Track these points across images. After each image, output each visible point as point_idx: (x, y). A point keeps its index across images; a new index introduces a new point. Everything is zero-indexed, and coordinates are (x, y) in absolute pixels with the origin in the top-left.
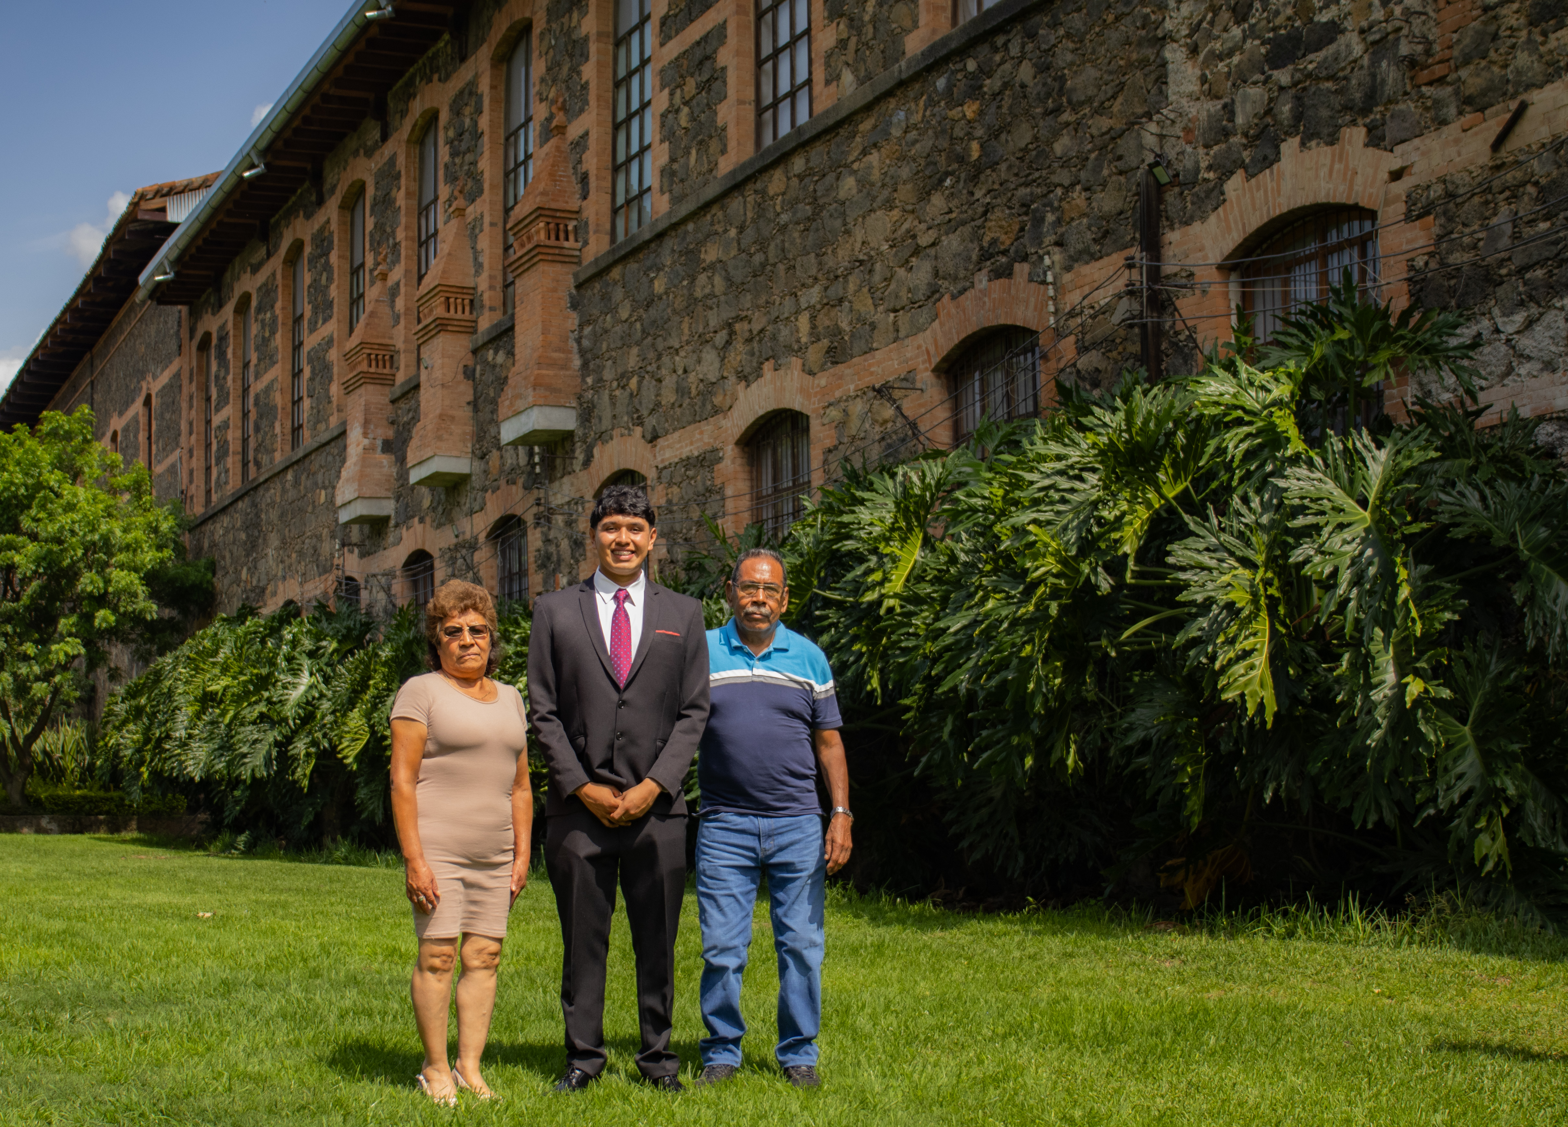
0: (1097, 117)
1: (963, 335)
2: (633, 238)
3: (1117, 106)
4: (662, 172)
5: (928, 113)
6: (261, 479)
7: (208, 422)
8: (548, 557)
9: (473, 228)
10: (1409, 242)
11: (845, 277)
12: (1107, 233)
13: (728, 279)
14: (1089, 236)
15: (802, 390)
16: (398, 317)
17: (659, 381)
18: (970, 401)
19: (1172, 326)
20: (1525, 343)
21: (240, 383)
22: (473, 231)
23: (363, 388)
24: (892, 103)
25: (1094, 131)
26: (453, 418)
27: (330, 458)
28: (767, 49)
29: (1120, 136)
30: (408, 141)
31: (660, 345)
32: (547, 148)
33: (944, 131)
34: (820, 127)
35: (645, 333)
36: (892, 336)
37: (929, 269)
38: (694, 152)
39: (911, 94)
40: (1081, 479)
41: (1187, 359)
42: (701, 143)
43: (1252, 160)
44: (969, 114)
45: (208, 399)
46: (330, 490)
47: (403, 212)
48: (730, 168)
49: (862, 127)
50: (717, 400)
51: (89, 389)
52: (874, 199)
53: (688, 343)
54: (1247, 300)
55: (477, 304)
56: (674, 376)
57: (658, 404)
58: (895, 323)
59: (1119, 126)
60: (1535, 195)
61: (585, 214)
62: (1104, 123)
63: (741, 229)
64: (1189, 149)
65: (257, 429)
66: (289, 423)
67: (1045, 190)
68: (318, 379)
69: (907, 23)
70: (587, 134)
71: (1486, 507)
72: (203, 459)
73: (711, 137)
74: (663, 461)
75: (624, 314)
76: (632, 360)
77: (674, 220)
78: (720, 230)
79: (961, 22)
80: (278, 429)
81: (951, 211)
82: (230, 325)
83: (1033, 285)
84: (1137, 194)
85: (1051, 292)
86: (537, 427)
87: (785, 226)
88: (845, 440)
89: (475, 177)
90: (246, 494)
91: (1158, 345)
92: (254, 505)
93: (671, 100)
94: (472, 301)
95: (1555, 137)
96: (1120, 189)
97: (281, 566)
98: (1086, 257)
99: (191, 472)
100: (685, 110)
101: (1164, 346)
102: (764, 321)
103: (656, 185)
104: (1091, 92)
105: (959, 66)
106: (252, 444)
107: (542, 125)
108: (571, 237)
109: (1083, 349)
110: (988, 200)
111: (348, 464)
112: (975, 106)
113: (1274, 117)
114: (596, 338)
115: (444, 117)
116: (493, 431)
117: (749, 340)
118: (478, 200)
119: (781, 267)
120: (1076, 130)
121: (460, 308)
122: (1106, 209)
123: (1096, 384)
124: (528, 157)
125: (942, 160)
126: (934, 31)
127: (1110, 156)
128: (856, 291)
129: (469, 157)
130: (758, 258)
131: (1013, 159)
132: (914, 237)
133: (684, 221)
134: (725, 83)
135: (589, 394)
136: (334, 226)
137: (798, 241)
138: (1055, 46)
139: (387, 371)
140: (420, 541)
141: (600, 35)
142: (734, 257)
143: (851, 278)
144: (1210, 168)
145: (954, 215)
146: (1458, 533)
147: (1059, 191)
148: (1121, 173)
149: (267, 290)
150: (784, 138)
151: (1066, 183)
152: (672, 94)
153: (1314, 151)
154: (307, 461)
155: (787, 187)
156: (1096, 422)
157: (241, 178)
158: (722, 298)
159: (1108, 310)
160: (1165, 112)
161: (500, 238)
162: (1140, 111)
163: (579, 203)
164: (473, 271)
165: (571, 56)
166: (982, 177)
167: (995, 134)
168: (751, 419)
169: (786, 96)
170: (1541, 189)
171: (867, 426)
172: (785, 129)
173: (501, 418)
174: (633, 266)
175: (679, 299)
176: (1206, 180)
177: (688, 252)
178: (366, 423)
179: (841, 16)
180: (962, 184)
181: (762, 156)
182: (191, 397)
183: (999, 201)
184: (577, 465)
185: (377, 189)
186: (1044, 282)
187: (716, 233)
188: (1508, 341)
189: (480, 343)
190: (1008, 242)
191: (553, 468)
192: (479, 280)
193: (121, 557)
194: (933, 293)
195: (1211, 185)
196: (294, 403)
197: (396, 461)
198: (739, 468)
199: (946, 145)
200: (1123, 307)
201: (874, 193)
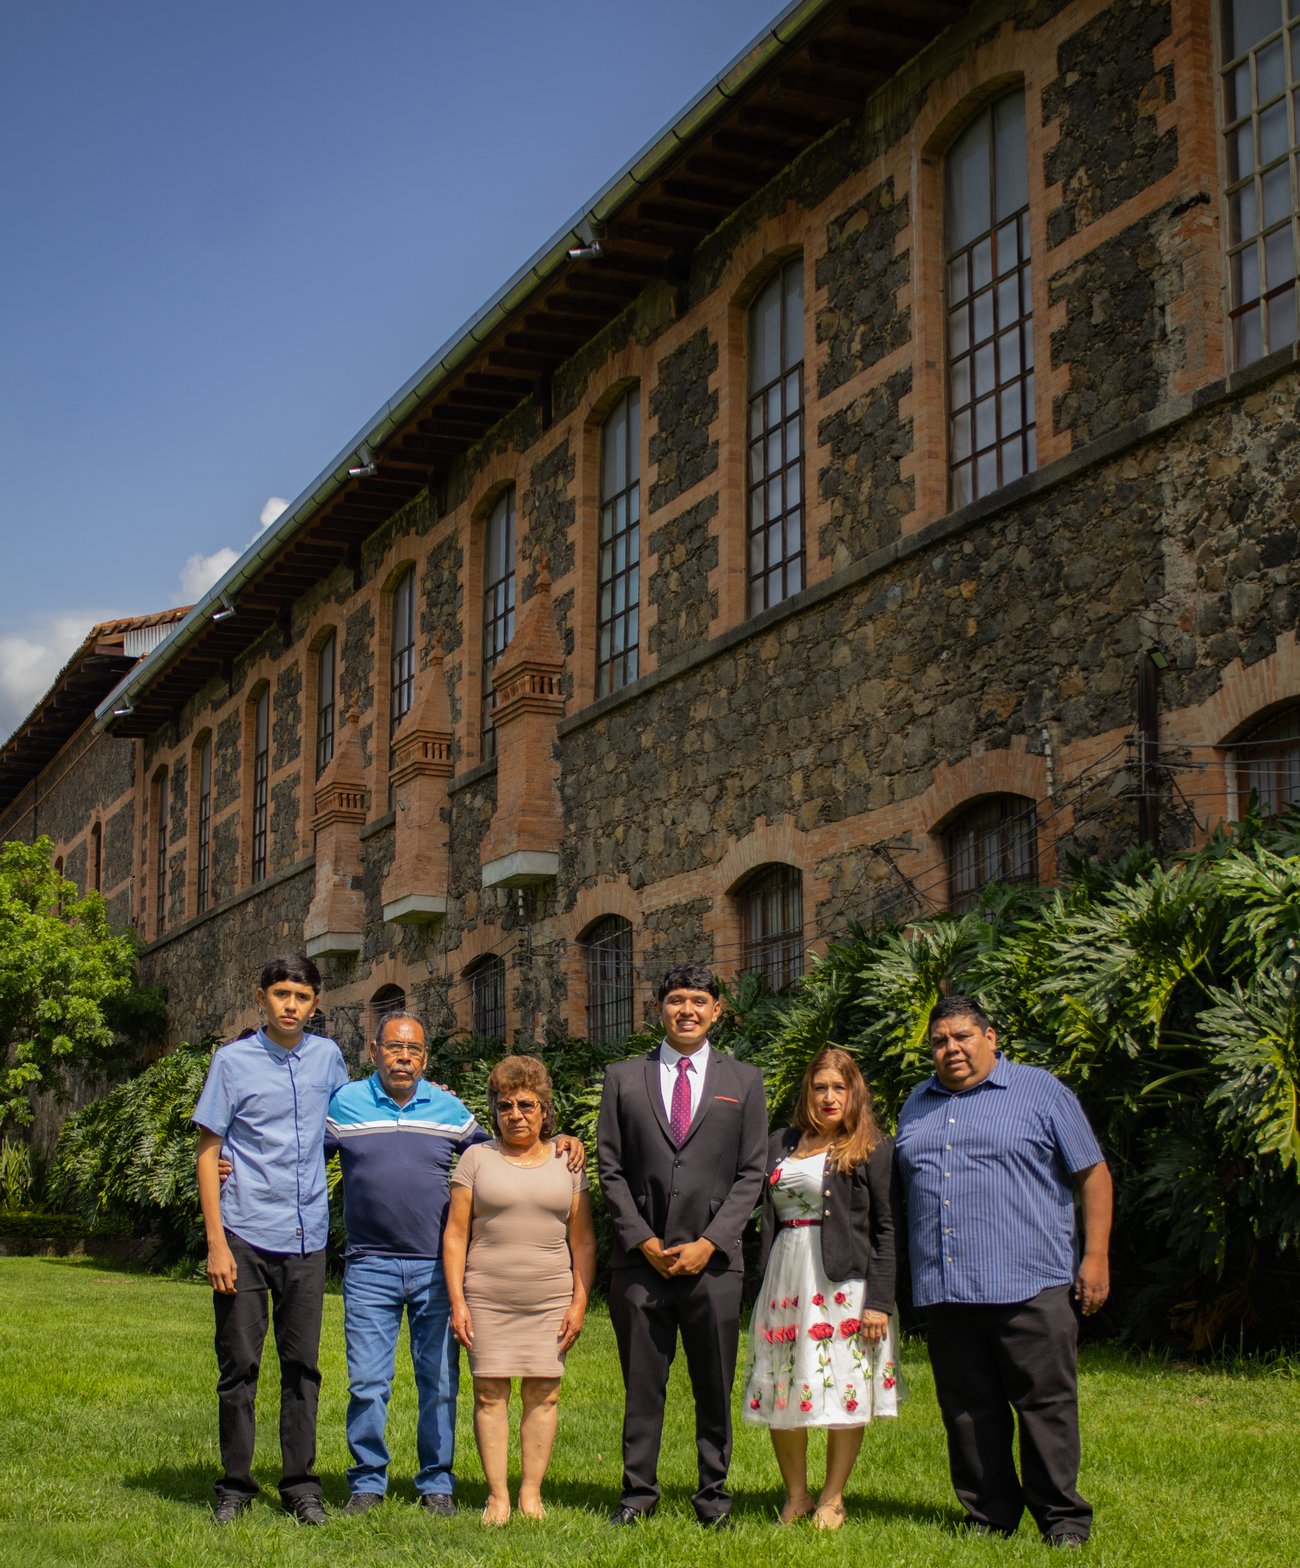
0: (1094, 602)
1: (960, 800)
2: (620, 694)
3: (1114, 594)
4: (651, 632)
5: (924, 590)
6: (220, 910)
7: (163, 852)
8: (527, 996)
9: (451, 677)
11: (840, 740)
12: (1104, 711)
13: (718, 737)
14: (1087, 713)
15: (794, 845)
16: (370, 758)
17: (647, 831)
18: (966, 865)
19: (1171, 801)
21: (197, 815)
22: (451, 679)
23: (334, 826)
24: (888, 579)
25: (1092, 616)
26: (429, 859)
27: (294, 892)
28: (758, 521)
29: (1118, 621)
30: (383, 589)
31: (647, 796)
32: (530, 603)
33: (940, 608)
34: (814, 599)
35: (631, 785)
36: (887, 798)
37: (925, 736)
38: (683, 615)
39: (907, 572)
40: (1109, 951)
41: (1185, 831)
42: (691, 606)
43: (1249, 650)
44: (966, 593)
45: (163, 829)
46: (293, 923)
47: (376, 657)
48: (722, 632)
49: (856, 600)
50: (707, 852)
51: (32, 815)
52: (869, 668)
53: (677, 795)
54: (1242, 780)
55: (454, 749)
56: (662, 827)
57: (645, 853)
58: (890, 786)
59: (1117, 612)
61: (569, 669)
62: (1102, 608)
63: (732, 690)
64: (1186, 637)
65: (216, 861)
66: (250, 856)
67: (1042, 668)
68: (283, 815)
69: (903, 505)
70: (572, 592)
72: (155, 888)
73: (701, 602)
74: (649, 907)
75: (610, 765)
76: (618, 809)
77: (663, 679)
78: (711, 690)
79: (956, 509)
80: (238, 862)
81: (947, 683)
82: (188, 759)
83: (1030, 756)
84: (1135, 676)
85: (1049, 764)
86: (521, 871)
87: (778, 689)
88: (839, 894)
89: (454, 627)
90: (203, 923)
91: (1156, 817)
92: (212, 935)
93: (660, 565)
94: (449, 746)
96: (1118, 671)
97: (240, 996)
98: (1084, 733)
99: (143, 900)
100: (675, 575)
101: (1161, 818)
102: (756, 777)
103: (644, 644)
104: (1088, 579)
105: (956, 548)
106: (211, 874)
107: (524, 581)
108: (555, 690)
109: (1081, 817)
110: (985, 675)
111: (317, 899)
112: (972, 586)
113: (1270, 612)
114: (580, 787)
115: (421, 568)
116: (472, 873)
117: (741, 796)
118: (457, 650)
119: (773, 728)
120: (1073, 613)
121: (437, 753)
122: (1104, 688)
123: (1094, 852)
124: (509, 610)
125: (938, 635)
126: (930, 514)
127: (1108, 640)
128: (851, 755)
129: (447, 609)
130: (749, 719)
131: (1009, 637)
132: (910, 706)
133: (673, 680)
134: (716, 551)
135: (573, 841)
136: (302, 667)
137: (791, 704)
138: (1051, 534)
139: (357, 810)
140: (390, 976)
141: (586, 499)
142: (725, 716)
143: (845, 742)
144: (1207, 655)
145: (950, 687)
147: (1057, 670)
148: (1118, 656)
149: (229, 727)
150: (777, 606)
151: (1064, 662)
152: (661, 559)
154: (269, 895)
155: (780, 653)
156: (1119, 896)
157: (211, 620)
158: (712, 755)
159: (1107, 783)
160: (1162, 601)
161: (478, 687)
162: (1137, 599)
163: (563, 657)
164: (450, 717)
165: (556, 518)
166: (979, 653)
167: (992, 613)
168: (742, 871)
169: (777, 566)
171: (862, 881)
172: (776, 598)
173: (483, 861)
174: (619, 720)
175: (667, 754)
176: (1203, 666)
177: (677, 709)
178: (337, 861)
179: (836, 495)
180: (958, 658)
181: (755, 622)
182: (145, 828)
183: (996, 676)
184: (559, 908)
185: (349, 634)
186: (1042, 754)
187: (706, 693)
189: (457, 787)
190: (1005, 715)
191: (534, 910)
192: (456, 726)
193: (77, 984)
194: (929, 759)
195: (1209, 671)
196: (255, 837)
197: (366, 897)
198: (728, 917)
199: (943, 621)
200: (1122, 781)
201: (869, 662)
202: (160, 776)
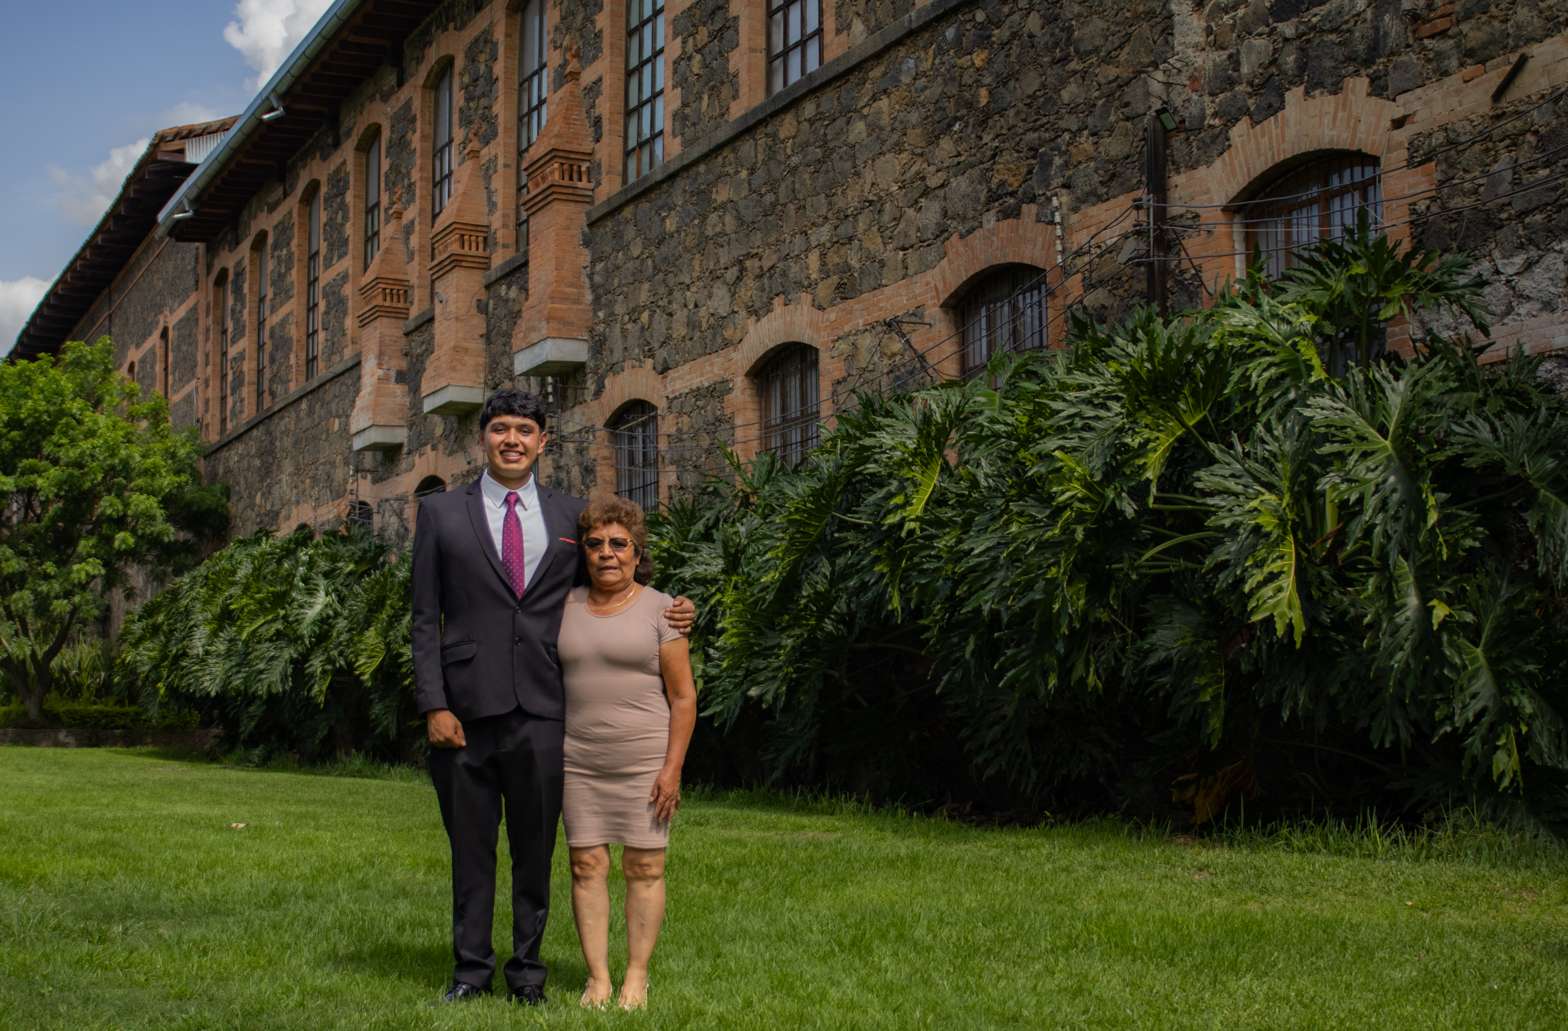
0: (1104, 66)
1: (971, 273)
2: (645, 178)
3: (1123, 56)
4: (675, 116)
5: (937, 61)
6: (276, 408)
7: (224, 354)
8: (559, 483)
9: (488, 169)
10: (1410, 187)
11: (855, 217)
12: (1113, 176)
13: (739, 218)
14: (1096, 178)
15: (811, 324)
16: (413, 253)
17: (670, 315)
18: (977, 337)
19: (1177, 266)
20: (1525, 284)
21: (255, 316)
22: (487, 172)
23: (378, 321)
24: (902, 51)
25: (1101, 79)
26: (466, 350)
27: (344, 388)
29: (1127, 84)
30: (424, 86)
31: (671, 280)
32: (560, 93)
33: (953, 79)
34: (830, 75)
35: (656, 270)
36: (901, 273)
37: (938, 209)
38: (706, 97)
39: (921, 43)
40: (1105, 408)
41: (1192, 296)
42: (712, 88)
43: (1257, 108)
44: (978, 63)
45: (224, 332)
46: (343, 419)
47: (418, 153)
48: (742, 113)
49: (871, 74)
50: (728, 334)
51: (107, 322)
52: (883, 142)
53: (699, 279)
54: (1249, 239)
55: (490, 241)
56: (685, 310)
57: (669, 337)
58: (903, 261)
59: (1126, 74)
60: (1534, 143)
61: (597, 157)
62: (1111, 72)
63: (752, 171)
64: (1195, 97)
65: (272, 360)
66: (304, 355)
67: (1052, 135)
68: (333, 313)
70: (600, 80)
71: (1497, 439)
72: (218, 390)
73: (723, 83)
74: (673, 392)
75: (636, 251)
76: (644, 296)
77: (686, 162)
78: (732, 172)
80: (293, 361)
81: (959, 155)
82: (247, 262)
83: (1041, 225)
84: (1144, 139)
85: (1059, 232)
86: (550, 358)
87: (796, 168)
88: (854, 372)
89: (489, 120)
90: (261, 422)
91: (1164, 283)
92: (269, 433)
93: (683, 48)
94: (485, 239)
95: (1555, 89)
96: (1126, 135)
97: (295, 492)
98: (1093, 199)
99: (207, 402)
100: (698, 57)
101: (1169, 284)
102: (775, 257)
103: (668, 129)
104: (1098, 42)
105: (968, 17)
106: (267, 374)
107: (556, 71)
108: (584, 178)
109: (1090, 286)
110: (996, 144)
111: (362, 393)
112: (984, 55)
113: (1279, 67)
114: (608, 274)
115: (459, 63)
116: (505, 363)
117: (760, 277)
118: (493, 143)
119: (791, 207)
120: (1083, 78)
121: (474, 245)
122: (1113, 153)
123: (1102, 321)
124: (542, 102)
125: (951, 106)
127: (1117, 103)
128: (866, 231)
129: (483, 102)
130: (769, 198)
131: (1021, 105)
132: (923, 179)
133: (696, 163)
134: (737, 31)
135: (601, 328)
136: (350, 167)
137: (808, 182)
139: (400, 305)
140: (432, 468)
142: (745, 198)
143: (860, 217)
144: (1215, 115)
145: (962, 158)
146: (1472, 463)
148: (1127, 119)
149: (284, 228)
150: (795, 84)
151: (1074, 128)
152: (684, 42)
153: (1318, 100)
154: (321, 391)
155: (798, 131)
156: (1119, 352)
157: (261, 121)
158: (733, 236)
159: (1113, 249)
160: (1171, 61)
161: (513, 179)
162: (1146, 60)
163: (592, 145)
164: (487, 210)
165: (585, 6)
166: (991, 122)
167: (1003, 81)
168: (761, 352)
169: (796, 45)
170: (1541, 138)
171: (876, 358)
172: (795, 75)
173: (515, 349)
174: (644, 206)
175: (690, 237)
176: (1211, 126)
177: (700, 192)
178: (381, 355)
180: (970, 129)
181: (773, 101)
182: (208, 330)
183: (1007, 145)
184: (588, 395)
185: (392, 132)
186: (1052, 223)
187: (728, 175)
188: (1508, 281)
189: (493, 278)
190: (1016, 184)
191: (564, 398)
192: (493, 218)
193: (140, 482)
194: (942, 232)
195: (1217, 131)
196: (308, 336)
197: (410, 391)
198: (748, 399)
199: (955, 91)
200: (1130, 247)
201: (884, 137)
202: (221, 279)
